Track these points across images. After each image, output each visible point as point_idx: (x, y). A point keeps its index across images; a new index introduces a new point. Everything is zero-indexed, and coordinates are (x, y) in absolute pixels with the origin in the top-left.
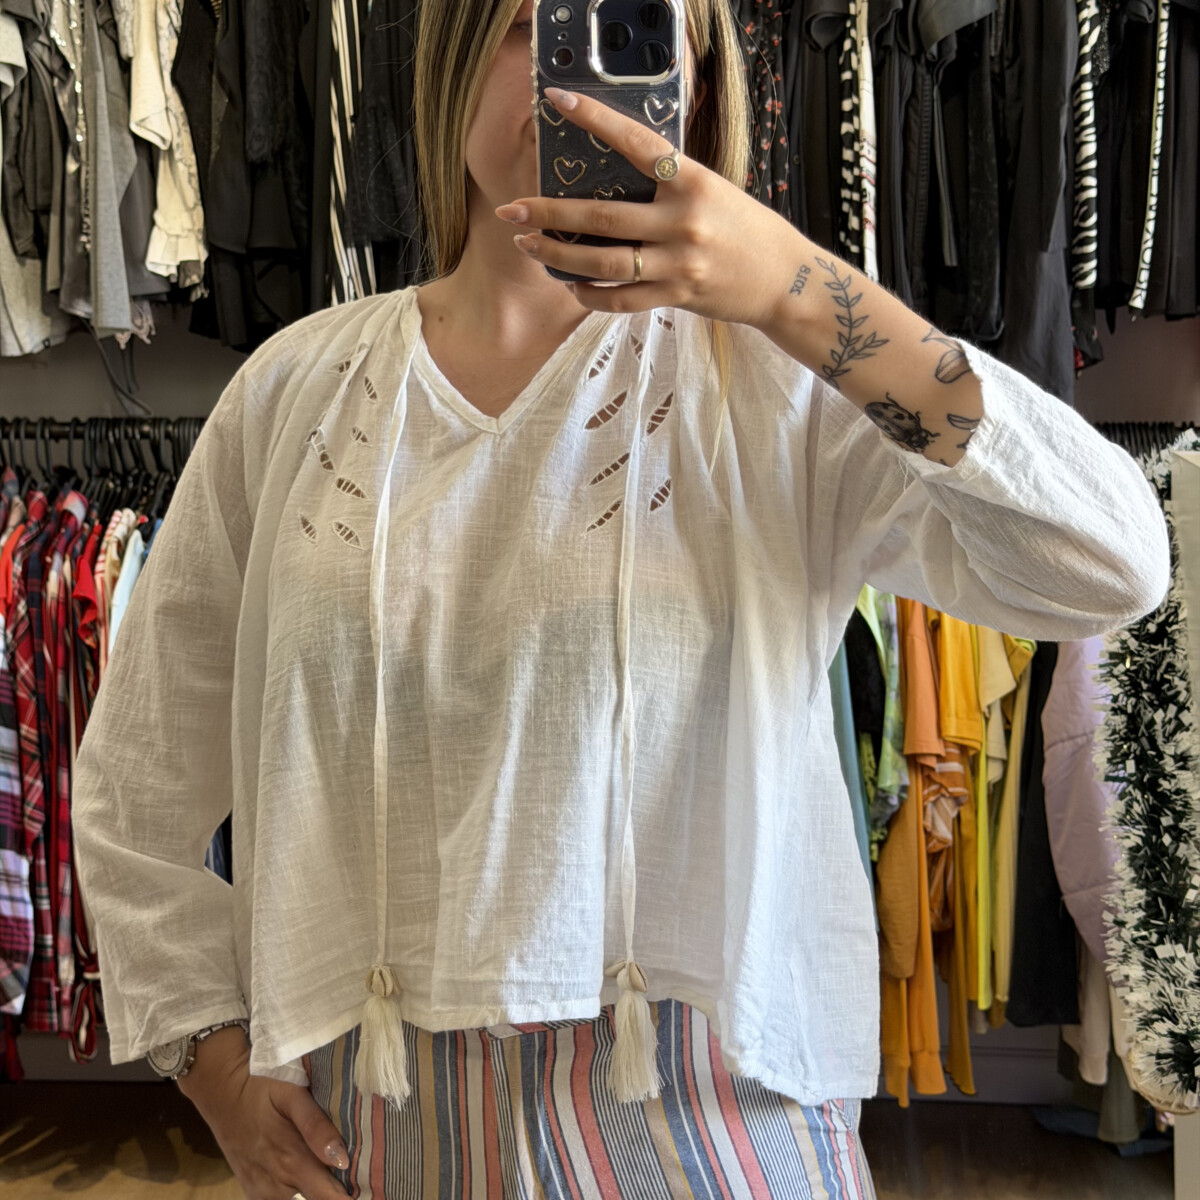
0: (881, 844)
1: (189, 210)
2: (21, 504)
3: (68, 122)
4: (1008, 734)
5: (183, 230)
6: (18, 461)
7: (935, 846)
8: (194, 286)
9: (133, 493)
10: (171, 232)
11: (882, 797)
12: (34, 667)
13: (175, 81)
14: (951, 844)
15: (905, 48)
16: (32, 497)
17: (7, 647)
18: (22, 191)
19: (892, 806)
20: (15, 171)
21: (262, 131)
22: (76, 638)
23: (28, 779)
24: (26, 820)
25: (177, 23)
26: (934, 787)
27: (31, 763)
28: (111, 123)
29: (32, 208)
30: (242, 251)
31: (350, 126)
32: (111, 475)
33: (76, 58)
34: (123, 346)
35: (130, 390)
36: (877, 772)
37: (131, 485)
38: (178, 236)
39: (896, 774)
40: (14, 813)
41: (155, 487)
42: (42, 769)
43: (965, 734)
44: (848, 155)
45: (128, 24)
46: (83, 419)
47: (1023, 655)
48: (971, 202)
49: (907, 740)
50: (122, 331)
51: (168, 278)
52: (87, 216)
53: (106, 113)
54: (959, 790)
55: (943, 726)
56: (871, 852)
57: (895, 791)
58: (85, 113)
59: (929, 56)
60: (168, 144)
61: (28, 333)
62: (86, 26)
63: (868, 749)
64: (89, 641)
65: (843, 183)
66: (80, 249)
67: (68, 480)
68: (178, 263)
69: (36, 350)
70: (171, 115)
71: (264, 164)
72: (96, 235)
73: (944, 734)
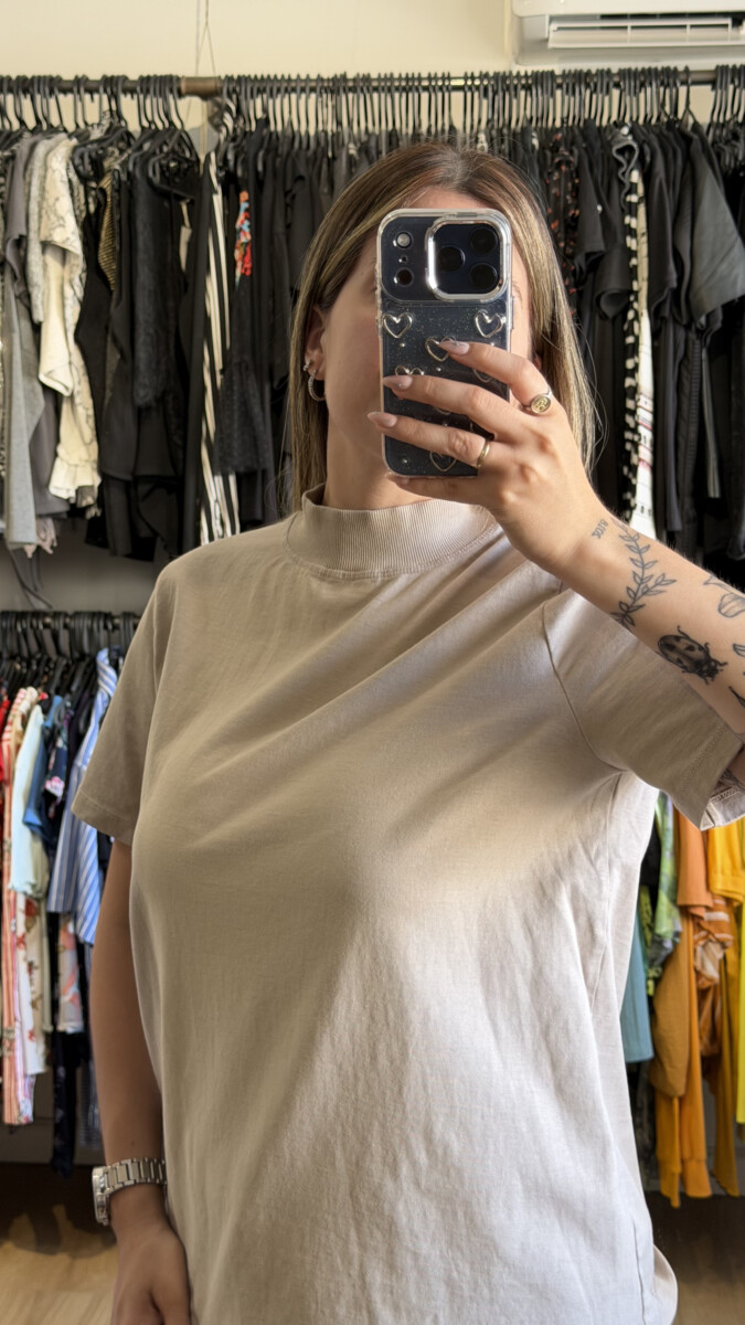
0: (657, 981)
1: (86, 444)
5: (80, 460)
8: (89, 507)
9: (36, 675)
10: (72, 462)
11: (658, 941)
13: (77, 340)
15: (678, 318)
19: (666, 949)
21: (147, 381)
25: (80, 293)
26: (703, 933)
28: (23, 373)
30: (128, 477)
31: (219, 378)
32: (18, 659)
34: (30, 555)
35: (36, 589)
36: (654, 919)
37: (34, 667)
38: (76, 466)
39: (670, 922)
41: (54, 669)
43: (731, 888)
44: (630, 404)
45: (40, 296)
48: (734, 443)
49: (680, 893)
50: (30, 544)
51: (68, 500)
52: (3, 449)
53: (20, 365)
54: (724, 936)
55: (711, 880)
56: (647, 987)
57: (670, 936)
59: (698, 326)
60: (70, 392)
62: (6, 297)
63: (647, 902)
65: (626, 427)
68: (76, 487)
70: (73, 367)
71: (148, 408)
72: (9, 464)
73: (711, 888)
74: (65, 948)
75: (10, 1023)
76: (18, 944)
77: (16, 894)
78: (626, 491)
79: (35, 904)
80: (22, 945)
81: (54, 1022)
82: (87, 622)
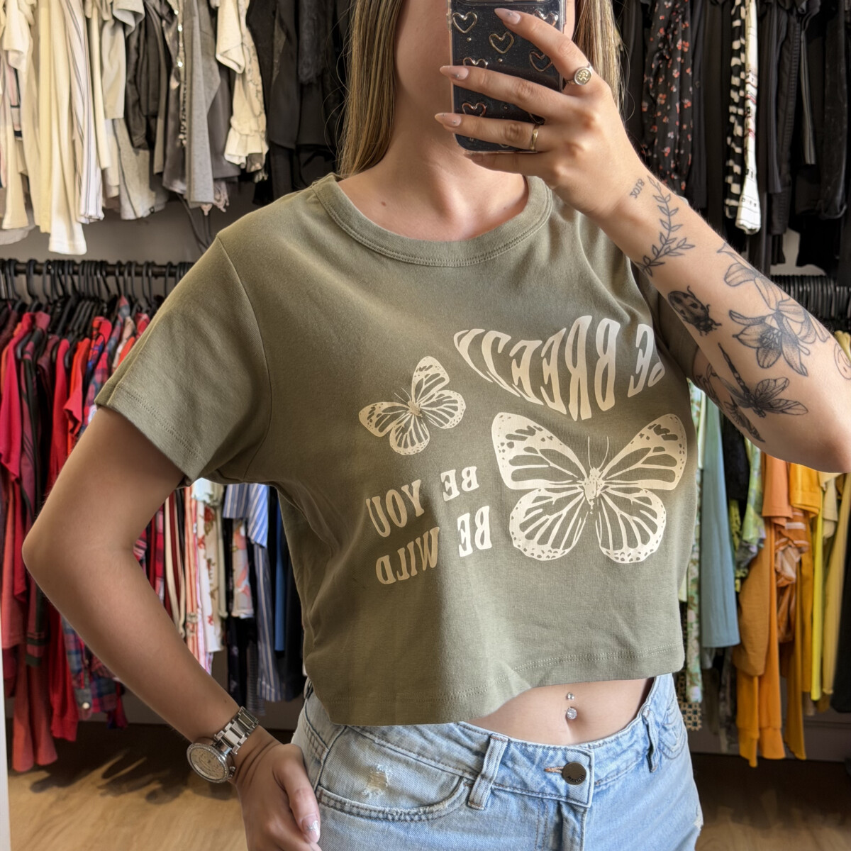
0: (743, 580)
1: (255, 116)
2: (132, 322)
3: (173, 53)
4: (839, 502)
5: (251, 130)
6: (130, 292)
7: (782, 582)
8: (257, 172)
10: (243, 132)
11: (745, 547)
13: (248, 24)
14: (794, 581)
15: (782, 4)
16: (140, 317)
18: (139, 100)
19: (752, 553)
20: (134, 87)
21: (310, 60)
26: (783, 540)
28: (202, 54)
29: (145, 113)
30: (292, 146)
33: (179, 7)
34: (206, 213)
36: (742, 527)
38: (247, 135)
39: (756, 530)
43: (808, 503)
44: (735, 81)
46: (175, 263)
48: (826, 116)
49: (765, 506)
50: (206, 203)
51: (239, 166)
52: (184, 120)
53: (199, 46)
54: (802, 542)
55: (792, 496)
56: (735, 585)
57: (755, 542)
58: (184, 46)
59: (799, 10)
60: (242, 70)
61: (139, 203)
63: (735, 511)
65: (731, 102)
66: (178, 144)
68: (247, 155)
69: (145, 215)
70: (244, 47)
71: (310, 84)
72: (190, 134)
73: (792, 502)
74: (238, 549)
75: (192, 611)
76: (199, 544)
77: (196, 502)
78: (728, 159)
79: (212, 511)
80: (202, 545)
81: (229, 610)
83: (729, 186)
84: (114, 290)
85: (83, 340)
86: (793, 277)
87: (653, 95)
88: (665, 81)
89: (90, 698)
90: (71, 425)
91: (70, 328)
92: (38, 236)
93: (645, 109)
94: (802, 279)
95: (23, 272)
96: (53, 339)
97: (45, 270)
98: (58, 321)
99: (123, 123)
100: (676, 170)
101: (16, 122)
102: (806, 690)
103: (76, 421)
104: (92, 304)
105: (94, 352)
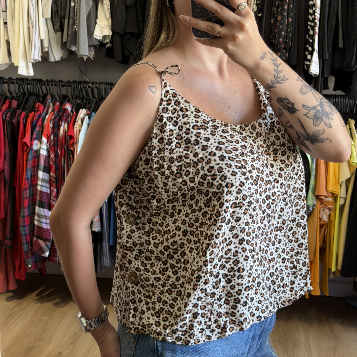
1: (107, 19)
2: (52, 106)
4: (347, 190)
5: (105, 25)
7: (322, 223)
8: (107, 43)
9: (86, 104)
10: (101, 26)
12: (55, 155)
14: (327, 222)
16: (55, 104)
17: (47, 149)
18: (57, 11)
19: (310, 211)
20: (55, 5)
22: (68, 147)
23: (52, 188)
24: (51, 200)
26: (323, 205)
27: (53, 184)
29: (60, 16)
30: (122, 33)
32: (79, 98)
34: (85, 60)
35: (85, 73)
37: (85, 102)
38: (103, 27)
39: (312, 201)
40: (48, 198)
41: (92, 103)
42: (56, 185)
43: (334, 190)
44: (311, 11)
46: (71, 81)
47: (354, 167)
49: (316, 191)
50: (85, 56)
51: (99, 40)
52: (77, 20)
54: (331, 206)
55: (327, 187)
57: (312, 206)
61: (56, 55)
64: (72, 149)
65: (309, 20)
66: (74, 30)
67: (66, 99)
68: (103, 36)
69: (59, 60)
71: (131, 6)
72: (79, 26)
73: (327, 190)
78: (307, 44)
82: (104, 86)
83: (306, 56)
84: (45, 92)
85: (31, 112)
86: (332, 95)
87: (276, 16)
88: (281, 10)
89: (31, 263)
90: (26, 148)
91: (26, 107)
92: (13, 68)
93: (272, 22)
94: (335, 96)
95: (6, 83)
96: (19, 111)
97: (15, 82)
98: (21, 104)
99: (50, 20)
100: (285, 48)
101: (5, 18)
102: (330, 268)
103: (28, 147)
104: (36, 97)
105: (36, 118)
